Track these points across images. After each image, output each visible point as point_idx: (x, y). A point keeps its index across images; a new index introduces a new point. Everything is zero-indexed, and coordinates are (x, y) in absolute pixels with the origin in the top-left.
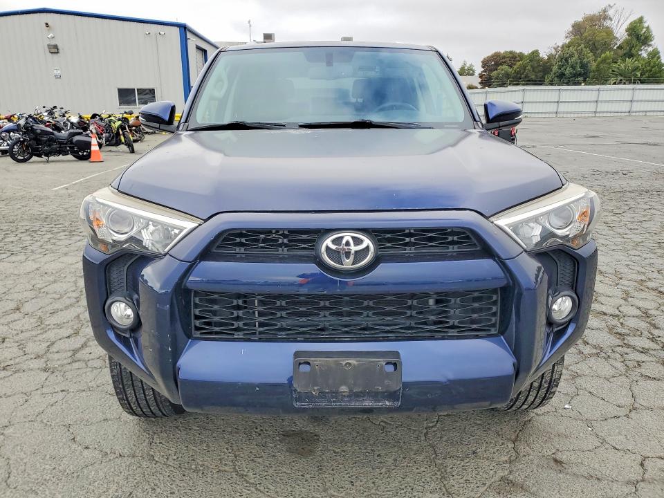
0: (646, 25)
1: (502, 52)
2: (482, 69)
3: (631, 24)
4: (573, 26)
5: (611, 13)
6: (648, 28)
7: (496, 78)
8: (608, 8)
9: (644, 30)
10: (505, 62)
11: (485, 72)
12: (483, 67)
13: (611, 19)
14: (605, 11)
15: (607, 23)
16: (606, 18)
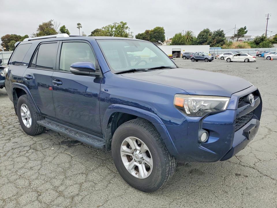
0: (66, 28)
1: (10, 34)
2: (2, 42)
3: (61, 28)
4: (40, 27)
5: (52, 23)
6: (67, 30)
7: (11, 46)
8: (51, 21)
9: (66, 30)
10: (13, 39)
11: (4, 43)
12: (3, 41)
13: (53, 25)
14: (50, 22)
15: (52, 27)
16: (51, 25)
